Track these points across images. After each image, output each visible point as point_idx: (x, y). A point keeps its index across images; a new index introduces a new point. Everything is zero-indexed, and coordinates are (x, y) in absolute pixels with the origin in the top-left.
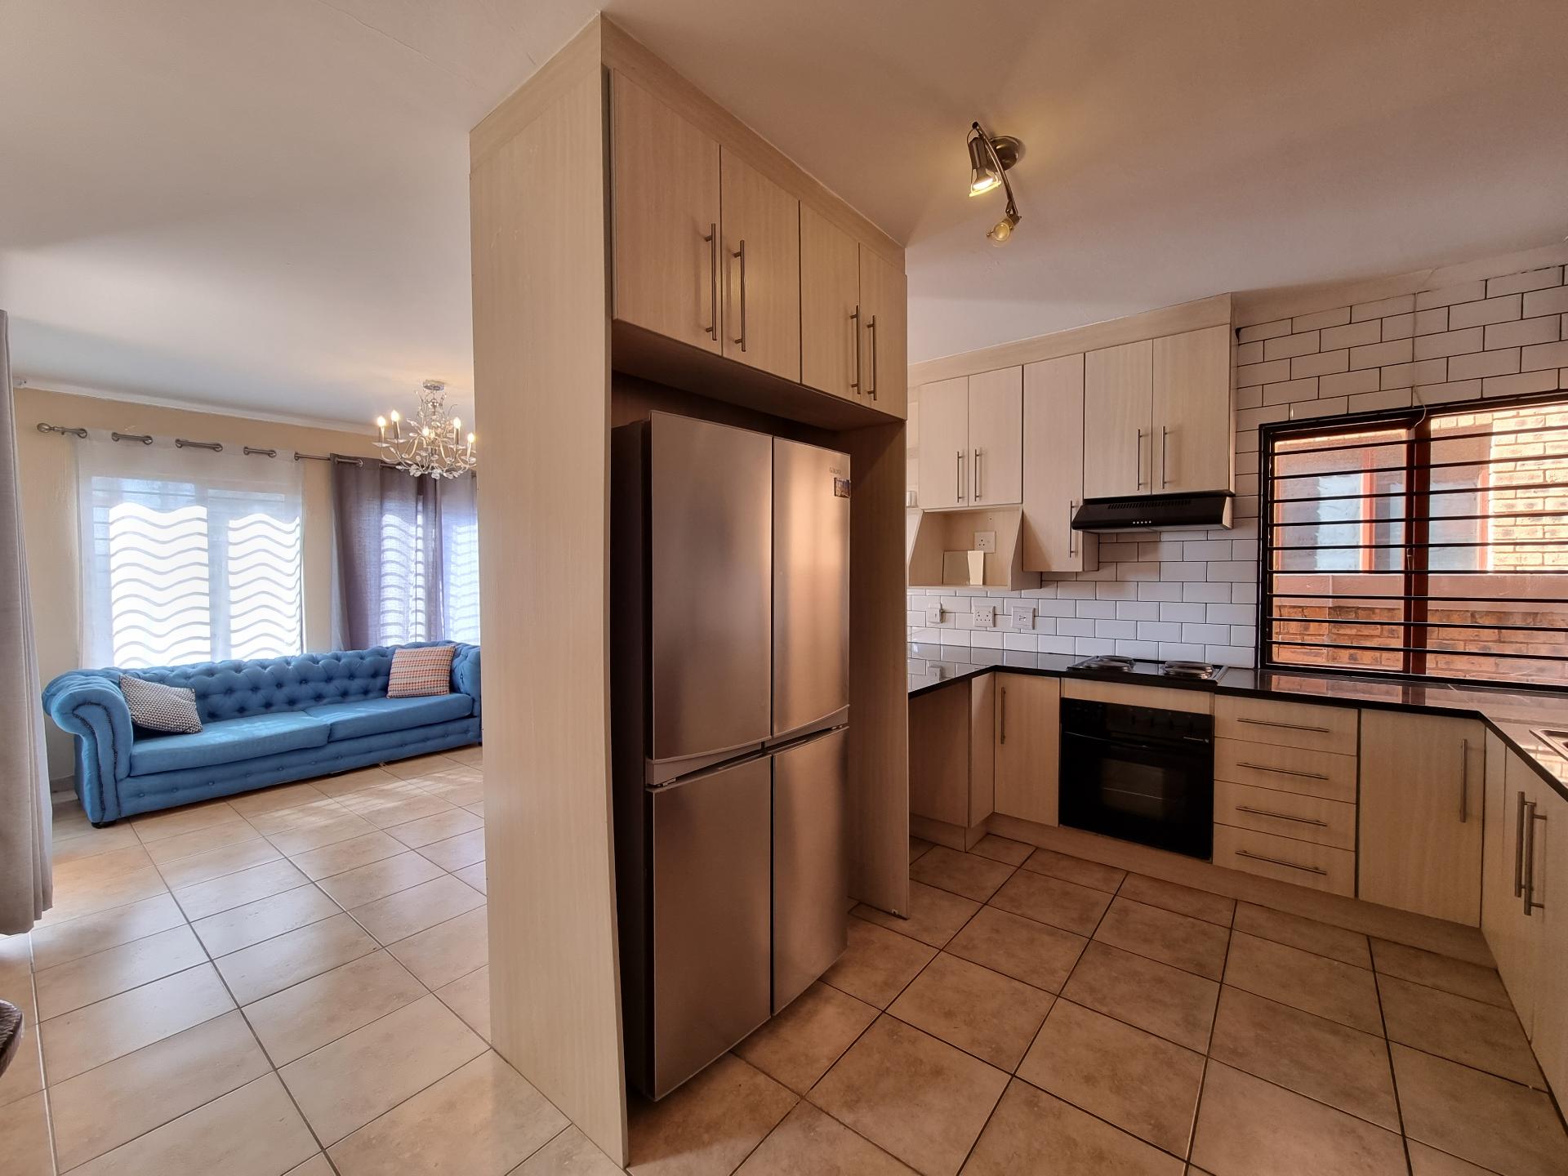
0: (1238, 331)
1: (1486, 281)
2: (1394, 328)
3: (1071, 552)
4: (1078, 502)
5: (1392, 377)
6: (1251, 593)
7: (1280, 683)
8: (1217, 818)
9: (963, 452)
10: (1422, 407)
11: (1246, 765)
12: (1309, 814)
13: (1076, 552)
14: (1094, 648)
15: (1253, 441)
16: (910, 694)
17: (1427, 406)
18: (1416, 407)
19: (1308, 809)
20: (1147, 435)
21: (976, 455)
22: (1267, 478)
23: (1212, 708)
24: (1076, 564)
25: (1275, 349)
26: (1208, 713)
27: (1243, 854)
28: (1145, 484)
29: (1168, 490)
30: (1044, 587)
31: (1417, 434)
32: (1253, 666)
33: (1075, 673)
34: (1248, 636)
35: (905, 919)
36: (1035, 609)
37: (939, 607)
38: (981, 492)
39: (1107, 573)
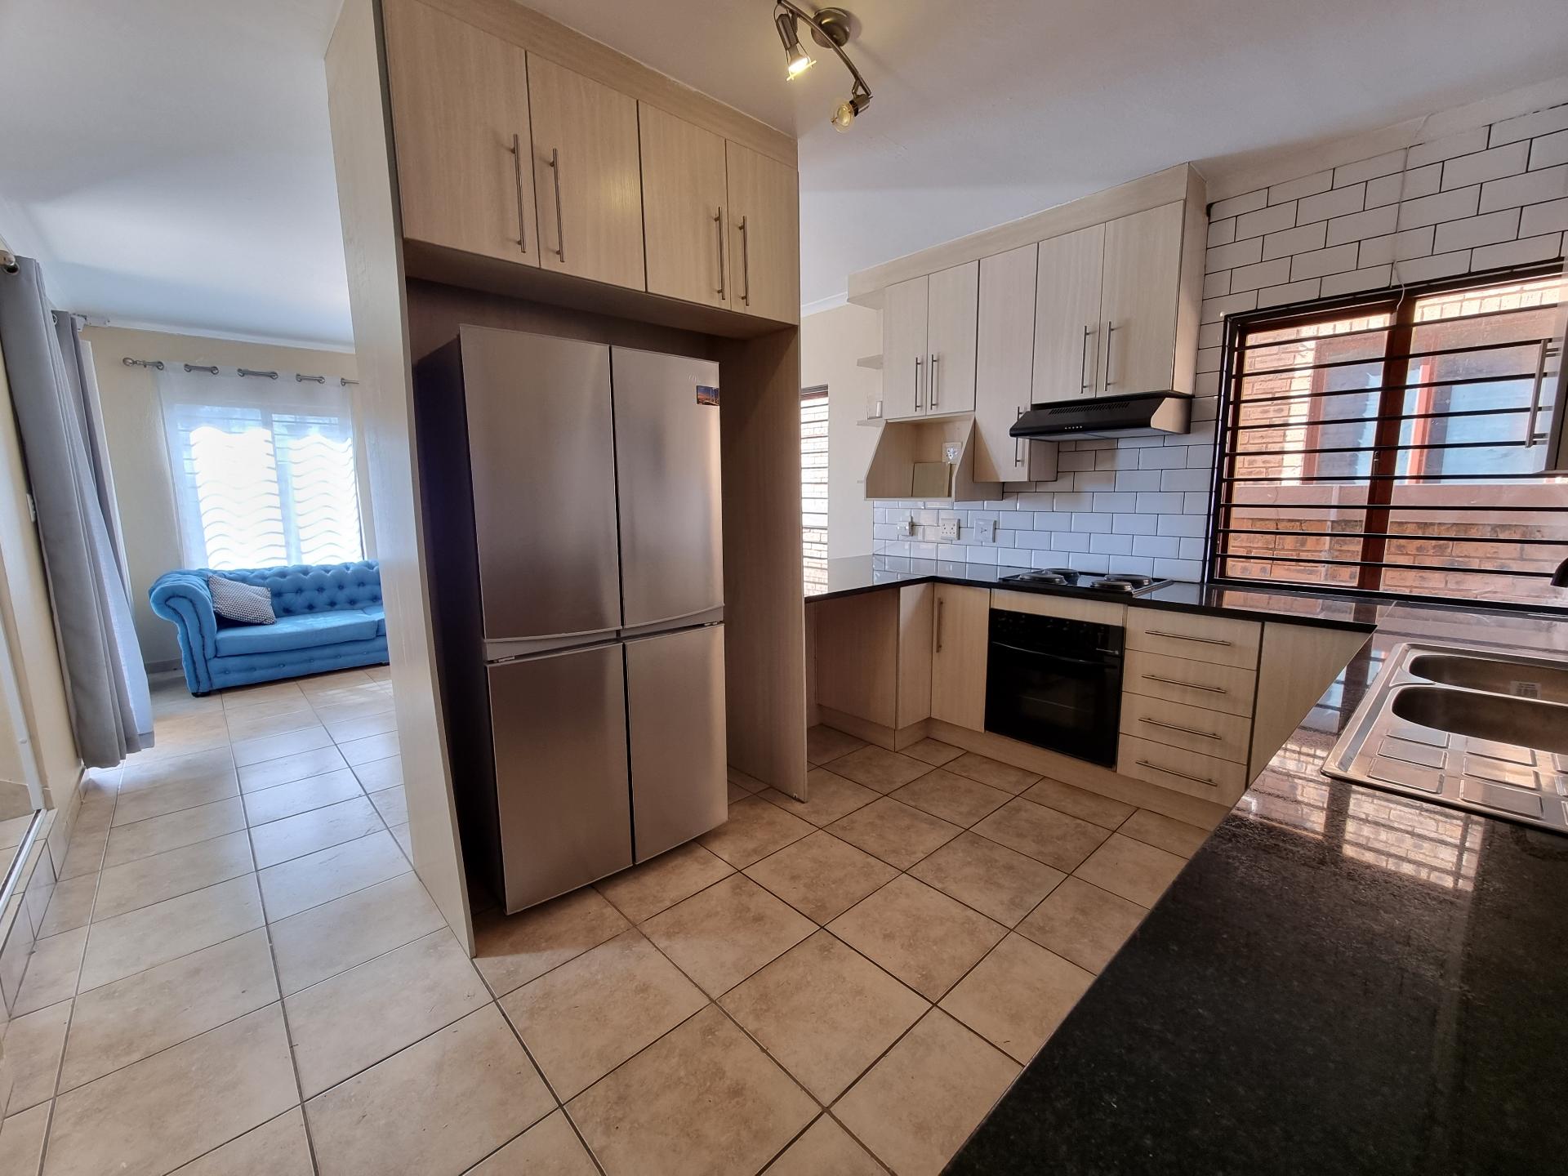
0: (1209, 207)
1: (1490, 126)
2: (1381, 192)
3: (1017, 461)
4: (1026, 408)
5: (1374, 252)
6: (1201, 504)
7: (1233, 599)
8: (1122, 729)
9: (922, 359)
10: (1400, 286)
11: (1153, 678)
12: (1207, 727)
13: (1023, 461)
14: (1045, 562)
15: (1216, 335)
17: (1406, 285)
18: (1395, 287)
19: (1206, 723)
20: (1093, 333)
21: (933, 361)
22: (1234, 375)
23: (1124, 620)
24: (1020, 474)
25: (1248, 226)
26: (1121, 625)
27: (1145, 763)
28: (1090, 386)
29: (1112, 392)
30: (1007, 498)
31: (1399, 319)
32: (1198, 580)
33: (1007, 584)
34: (1196, 549)
35: (803, 802)
36: (995, 522)
37: (910, 520)
38: (937, 400)
39: (1064, 484)
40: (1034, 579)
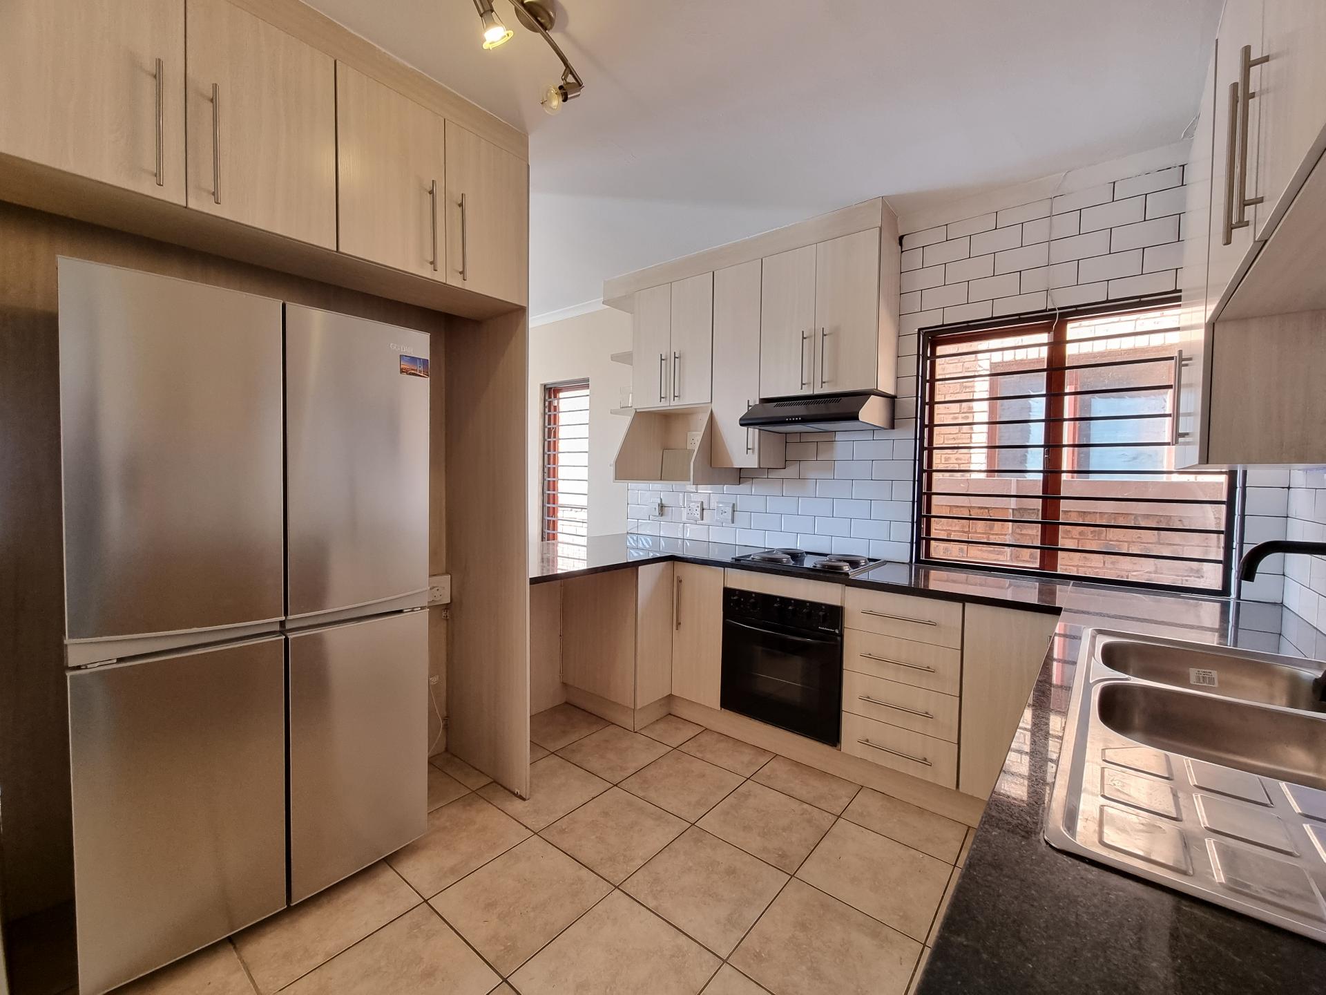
0: (901, 238)
1: (1114, 183)
2: (1036, 232)
3: (748, 449)
4: (755, 402)
5: (1033, 280)
6: (906, 492)
8: (844, 707)
9: (666, 356)
10: (1054, 310)
11: (869, 656)
12: (920, 706)
13: (753, 449)
14: (778, 541)
15: (911, 345)
16: (531, 579)
17: (1059, 309)
18: (1050, 310)
19: (920, 701)
20: (809, 337)
21: (675, 357)
22: (928, 381)
23: (843, 599)
24: (751, 461)
25: (933, 256)
26: (839, 604)
27: (866, 742)
28: (808, 384)
29: (826, 390)
30: (742, 483)
31: (1055, 335)
32: (908, 561)
33: (739, 564)
34: (904, 532)
35: (524, 799)
36: (734, 505)
37: (659, 502)
38: (680, 392)
39: (791, 471)
40: (764, 560)
